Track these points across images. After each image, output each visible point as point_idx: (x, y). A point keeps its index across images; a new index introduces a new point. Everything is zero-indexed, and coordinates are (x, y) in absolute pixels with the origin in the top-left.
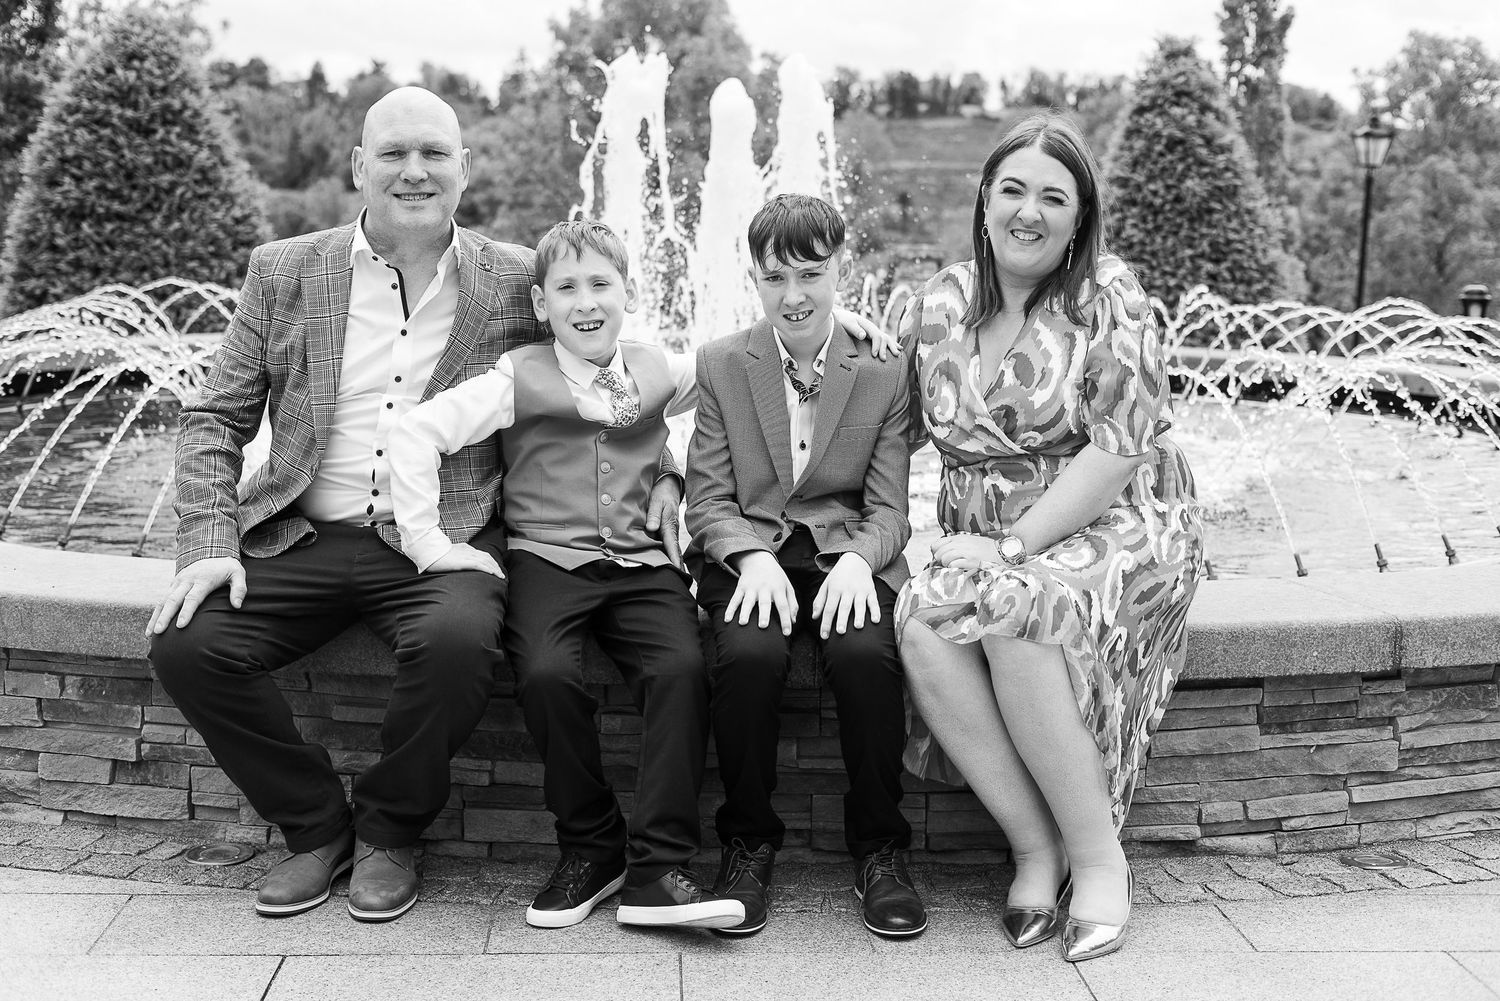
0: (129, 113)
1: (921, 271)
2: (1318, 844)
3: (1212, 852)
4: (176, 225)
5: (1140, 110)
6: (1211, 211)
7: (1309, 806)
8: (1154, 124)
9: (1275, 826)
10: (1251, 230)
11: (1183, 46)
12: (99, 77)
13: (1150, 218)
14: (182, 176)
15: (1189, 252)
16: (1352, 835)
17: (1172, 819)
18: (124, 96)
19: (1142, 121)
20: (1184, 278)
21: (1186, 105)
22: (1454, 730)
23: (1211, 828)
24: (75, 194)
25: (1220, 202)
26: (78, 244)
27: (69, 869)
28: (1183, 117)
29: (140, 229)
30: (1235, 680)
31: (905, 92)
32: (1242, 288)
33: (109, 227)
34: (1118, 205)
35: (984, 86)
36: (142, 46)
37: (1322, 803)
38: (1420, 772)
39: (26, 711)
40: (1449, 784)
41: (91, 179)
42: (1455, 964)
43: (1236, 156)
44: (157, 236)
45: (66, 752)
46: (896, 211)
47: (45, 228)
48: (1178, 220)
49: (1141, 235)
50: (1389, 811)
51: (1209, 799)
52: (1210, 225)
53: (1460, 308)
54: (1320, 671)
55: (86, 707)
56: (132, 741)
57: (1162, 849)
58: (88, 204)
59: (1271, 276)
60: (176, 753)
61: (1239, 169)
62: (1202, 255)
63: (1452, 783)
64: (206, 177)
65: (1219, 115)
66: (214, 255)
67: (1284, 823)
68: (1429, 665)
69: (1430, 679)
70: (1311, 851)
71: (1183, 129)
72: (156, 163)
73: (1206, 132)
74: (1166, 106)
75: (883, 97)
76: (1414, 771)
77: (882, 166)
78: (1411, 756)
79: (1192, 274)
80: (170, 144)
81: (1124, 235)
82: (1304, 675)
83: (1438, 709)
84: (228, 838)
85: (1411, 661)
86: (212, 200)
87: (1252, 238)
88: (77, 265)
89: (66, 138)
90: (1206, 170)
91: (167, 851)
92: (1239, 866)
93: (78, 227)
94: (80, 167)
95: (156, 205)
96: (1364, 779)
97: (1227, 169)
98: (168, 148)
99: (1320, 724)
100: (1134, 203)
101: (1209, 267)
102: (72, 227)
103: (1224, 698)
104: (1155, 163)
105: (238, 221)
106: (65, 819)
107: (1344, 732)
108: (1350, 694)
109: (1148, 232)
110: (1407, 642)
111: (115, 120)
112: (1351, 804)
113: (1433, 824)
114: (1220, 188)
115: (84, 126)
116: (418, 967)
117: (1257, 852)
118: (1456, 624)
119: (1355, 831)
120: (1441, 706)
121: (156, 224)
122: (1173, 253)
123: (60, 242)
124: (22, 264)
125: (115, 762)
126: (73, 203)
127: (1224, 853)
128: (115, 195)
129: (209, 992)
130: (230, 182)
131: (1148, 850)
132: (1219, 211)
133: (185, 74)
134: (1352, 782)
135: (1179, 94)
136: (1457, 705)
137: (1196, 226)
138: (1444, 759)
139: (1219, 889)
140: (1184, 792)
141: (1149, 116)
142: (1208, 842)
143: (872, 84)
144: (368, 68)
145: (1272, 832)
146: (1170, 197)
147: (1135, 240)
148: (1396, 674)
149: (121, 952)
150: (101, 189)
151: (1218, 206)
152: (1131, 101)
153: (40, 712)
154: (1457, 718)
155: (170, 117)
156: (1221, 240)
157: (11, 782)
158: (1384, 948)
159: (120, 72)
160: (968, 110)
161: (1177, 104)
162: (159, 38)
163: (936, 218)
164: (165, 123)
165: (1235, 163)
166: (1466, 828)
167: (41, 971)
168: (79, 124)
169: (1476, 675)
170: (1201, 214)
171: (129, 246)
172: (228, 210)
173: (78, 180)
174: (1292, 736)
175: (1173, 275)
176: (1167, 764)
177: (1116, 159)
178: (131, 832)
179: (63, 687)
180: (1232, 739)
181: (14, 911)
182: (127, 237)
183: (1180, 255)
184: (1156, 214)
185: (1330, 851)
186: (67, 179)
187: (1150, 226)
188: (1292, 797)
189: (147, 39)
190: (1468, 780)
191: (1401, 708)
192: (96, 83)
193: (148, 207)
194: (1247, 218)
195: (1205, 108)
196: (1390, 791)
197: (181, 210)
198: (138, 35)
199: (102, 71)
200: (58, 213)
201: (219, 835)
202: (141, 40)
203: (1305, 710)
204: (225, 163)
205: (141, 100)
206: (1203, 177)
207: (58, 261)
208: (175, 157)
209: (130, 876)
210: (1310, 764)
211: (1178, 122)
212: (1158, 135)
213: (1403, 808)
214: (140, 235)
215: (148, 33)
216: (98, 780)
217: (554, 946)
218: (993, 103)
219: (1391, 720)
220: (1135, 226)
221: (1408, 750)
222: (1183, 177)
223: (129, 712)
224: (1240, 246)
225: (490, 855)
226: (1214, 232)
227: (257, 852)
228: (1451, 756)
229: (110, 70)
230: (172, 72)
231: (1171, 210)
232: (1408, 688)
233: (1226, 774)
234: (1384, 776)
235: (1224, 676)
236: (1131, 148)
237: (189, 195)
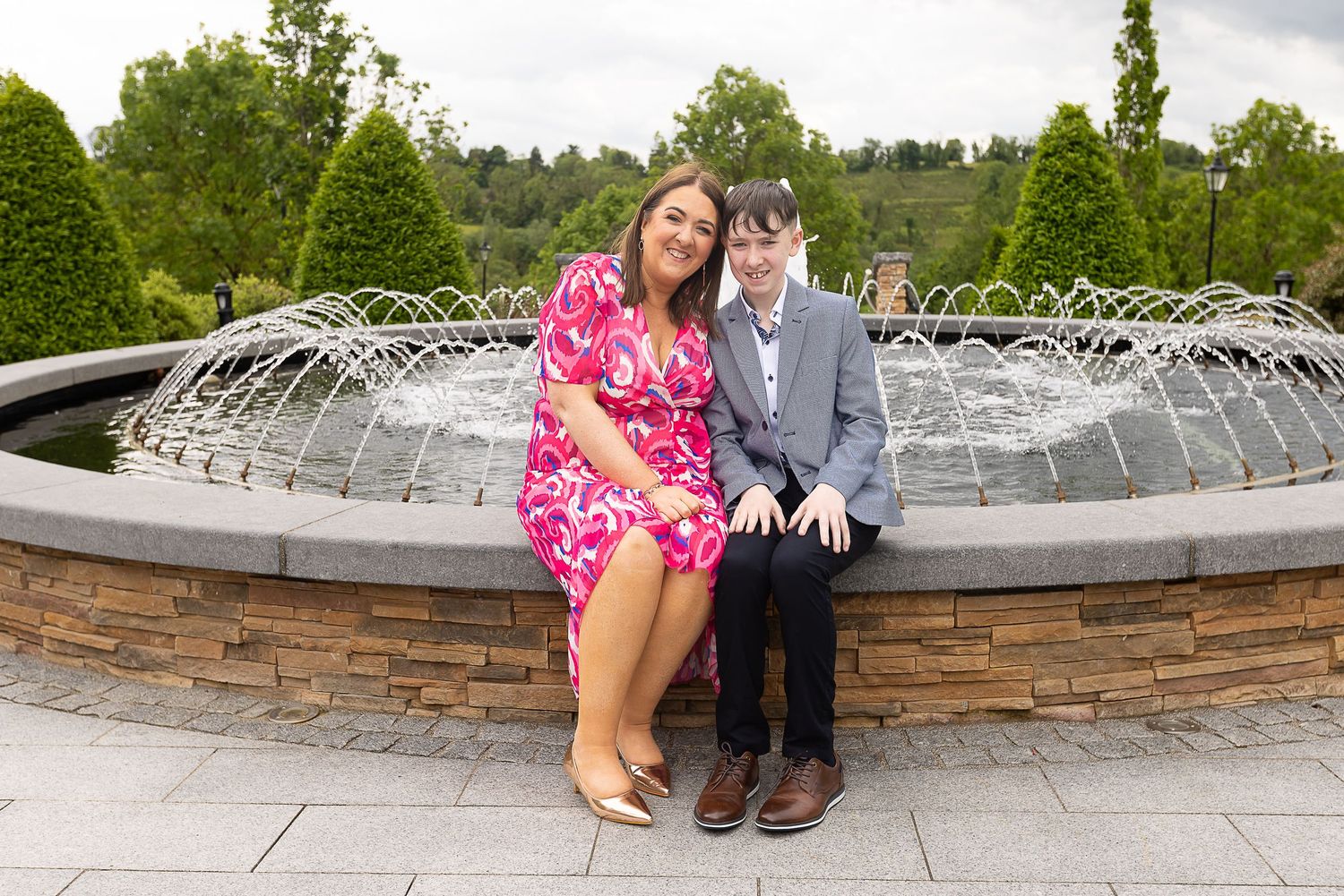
0: (371, 180)
1: (895, 269)
2: (1129, 711)
3: (1043, 718)
4: (402, 252)
5: (1047, 155)
6: (1095, 223)
7: (1119, 683)
8: (1056, 165)
9: (1094, 698)
10: (1125, 236)
11: (1077, 109)
12: (353, 158)
13: (1054, 229)
14: (405, 220)
15: (1081, 252)
16: (1157, 704)
17: (1012, 693)
18: (368, 169)
19: (1047, 163)
20: (1078, 270)
21: (1078, 151)
22: (1240, 621)
23: (1043, 700)
24: (339, 234)
25: (1103, 217)
26: (338, 266)
27: (181, 726)
28: (1076, 159)
29: (378, 255)
30: (1058, 586)
31: (910, 153)
32: (1118, 276)
33: (359, 254)
34: (1031, 221)
35: (962, 149)
36: (380, 136)
37: (1132, 680)
38: (1213, 655)
39: (166, 606)
40: (1236, 664)
41: (347, 223)
42: (1231, 827)
43: (1114, 185)
44: (389, 260)
45: (194, 635)
46: (904, 230)
47: (320, 256)
48: (1073, 230)
49: (1048, 241)
50: (1187, 685)
51: (1040, 678)
52: (1095, 233)
53: (1273, 288)
54: (1128, 579)
55: (206, 604)
56: (236, 628)
57: (1002, 716)
58: (346, 240)
59: (1139, 267)
60: (267, 638)
61: (1116, 194)
62: (1090, 254)
63: (1238, 663)
64: (421, 219)
65: (1102, 158)
66: (426, 270)
67: (1101, 696)
68: (1218, 572)
69: (1221, 582)
70: (1124, 717)
71: (1076, 168)
72: (389, 212)
73: (1093, 170)
74: (1064, 152)
75: (896, 157)
76: (1208, 654)
77: (895, 202)
78: (1204, 643)
79: (1083, 267)
80: (398, 199)
81: (1035, 242)
82: (1115, 583)
83: (1227, 606)
84: (303, 701)
85: (1203, 570)
86: (425, 235)
87: (1125, 242)
88: (339, 280)
89: (332, 197)
90: (1092, 195)
91: (257, 711)
92: (1063, 729)
93: (339, 254)
94: (341, 217)
95: (389, 239)
96: (1167, 661)
97: (1107, 194)
98: (396, 202)
99: (1130, 618)
100: (1042, 219)
101: (1094, 262)
102: (336, 255)
103: (1053, 599)
104: (1056, 191)
105: (442, 248)
106: (195, 684)
107: (1150, 624)
108: (1155, 595)
109: (1052, 239)
110: (1200, 555)
111: (362, 185)
112: (1155, 680)
113: (1224, 694)
114: (1102, 208)
115: (343, 189)
116: (400, 817)
117: (1079, 718)
118: (1239, 540)
119: (1160, 701)
120: (1229, 603)
121: (388, 252)
122: (1070, 254)
123: (328, 265)
124: (307, 281)
125: (227, 643)
126: (336, 240)
127: (1053, 719)
128: (363, 234)
129: (236, 837)
130: (437, 223)
131: (993, 716)
132: (1102, 223)
133: (407, 153)
134: (1157, 663)
135: (1072, 144)
136: (1243, 602)
137: (1086, 233)
138: (1232, 643)
139: (1044, 751)
140: (1020, 672)
141: (1053, 159)
142: (1040, 711)
143: (888, 149)
144: (567, 150)
145: (1092, 702)
146: (1067, 215)
147: (1043, 244)
148: (1191, 580)
149: (186, 800)
150: (353, 230)
151: (1101, 220)
152: (1040, 149)
153: (176, 606)
154: (1243, 612)
155: (398, 182)
156: (1104, 243)
157: (158, 657)
158: (1172, 809)
159: (365, 153)
160: (951, 164)
161: (1072, 151)
162: (391, 130)
163: (930, 235)
164: (395, 185)
165: (1113, 190)
166: (1250, 697)
167: (121, 817)
168: (341, 189)
169: (1258, 579)
170: (1090, 224)
171: (373, 266)
172: (436, 241)
173: (340, 224)
174: (1108, 628)
175: (1070, 268)
176: (1006, 651)
177: (1029, 190)
178: (238, 694)
179: (190, 590)
180: (1058, 631)
181: (126, 762)
182: (370, 261)
183: (1075, 253)
184: (1057, 226)
185: (1139, 717)
186: (332, 225)
187: (1053, 235)
188: (1107, 676)
189: (384, 131)
190: (1252, 661)
191: (1196, 605)
192: (350, 161)
193: (384, 240)
194: (1121, 228)
195: (1091, 152)
196: (1187, 669)
197: (405, 242)
198: (377, 129)
199: (355, 154)
200: (327, 246)
201: (297, 699)
202: (379, 132)
203: (1117, 608)
204: (435, 212)
205: (379, 171)
206: (1091, 200)
207: (327, 278)
208: (401, 208)
209: (222, 733)
210: (1123, 649)
211: (1073, 163)
212: (1058, 172)
213: (1198, 682)
214: (379, 259)
215: (385, 127)
216: (214, 657)
217: (510, 799)
218: (968, 158)
219: (1189, 615)
220: (1043, 235)
221: (1202, 638)
222: (1077, 199)
223: (235, 608)
224: (1117, 247)
225: (487, 716)
226: (1099, 237)
227: (322, 711)
228: (1238, 642)
229: (359, 153)
230: (398, 153)
231: (1067, 224)
232: (1201, 589)
233: (1055, 658)
234: (1182, 658)
235: (1049, 584)
236: (1040, 182)
237: (410, 231)
